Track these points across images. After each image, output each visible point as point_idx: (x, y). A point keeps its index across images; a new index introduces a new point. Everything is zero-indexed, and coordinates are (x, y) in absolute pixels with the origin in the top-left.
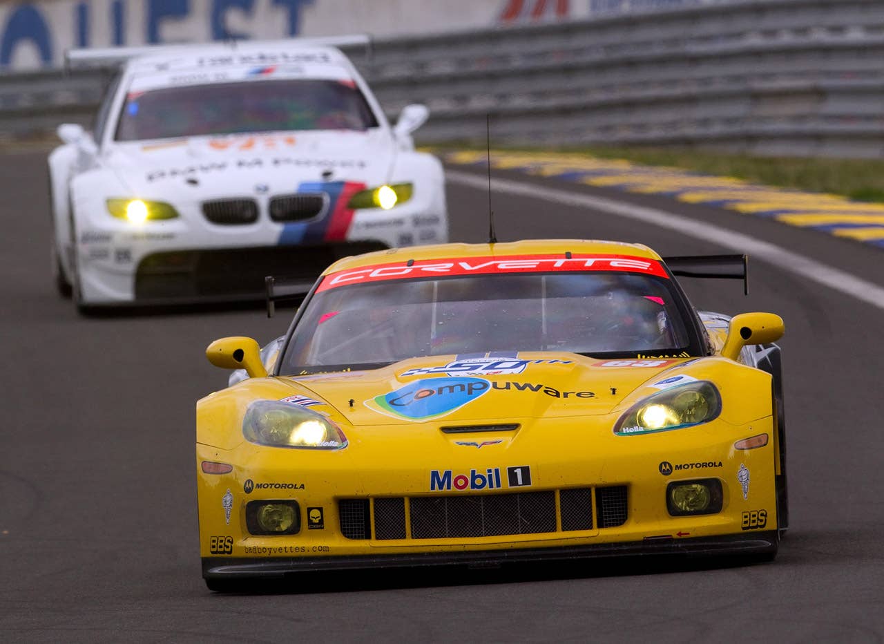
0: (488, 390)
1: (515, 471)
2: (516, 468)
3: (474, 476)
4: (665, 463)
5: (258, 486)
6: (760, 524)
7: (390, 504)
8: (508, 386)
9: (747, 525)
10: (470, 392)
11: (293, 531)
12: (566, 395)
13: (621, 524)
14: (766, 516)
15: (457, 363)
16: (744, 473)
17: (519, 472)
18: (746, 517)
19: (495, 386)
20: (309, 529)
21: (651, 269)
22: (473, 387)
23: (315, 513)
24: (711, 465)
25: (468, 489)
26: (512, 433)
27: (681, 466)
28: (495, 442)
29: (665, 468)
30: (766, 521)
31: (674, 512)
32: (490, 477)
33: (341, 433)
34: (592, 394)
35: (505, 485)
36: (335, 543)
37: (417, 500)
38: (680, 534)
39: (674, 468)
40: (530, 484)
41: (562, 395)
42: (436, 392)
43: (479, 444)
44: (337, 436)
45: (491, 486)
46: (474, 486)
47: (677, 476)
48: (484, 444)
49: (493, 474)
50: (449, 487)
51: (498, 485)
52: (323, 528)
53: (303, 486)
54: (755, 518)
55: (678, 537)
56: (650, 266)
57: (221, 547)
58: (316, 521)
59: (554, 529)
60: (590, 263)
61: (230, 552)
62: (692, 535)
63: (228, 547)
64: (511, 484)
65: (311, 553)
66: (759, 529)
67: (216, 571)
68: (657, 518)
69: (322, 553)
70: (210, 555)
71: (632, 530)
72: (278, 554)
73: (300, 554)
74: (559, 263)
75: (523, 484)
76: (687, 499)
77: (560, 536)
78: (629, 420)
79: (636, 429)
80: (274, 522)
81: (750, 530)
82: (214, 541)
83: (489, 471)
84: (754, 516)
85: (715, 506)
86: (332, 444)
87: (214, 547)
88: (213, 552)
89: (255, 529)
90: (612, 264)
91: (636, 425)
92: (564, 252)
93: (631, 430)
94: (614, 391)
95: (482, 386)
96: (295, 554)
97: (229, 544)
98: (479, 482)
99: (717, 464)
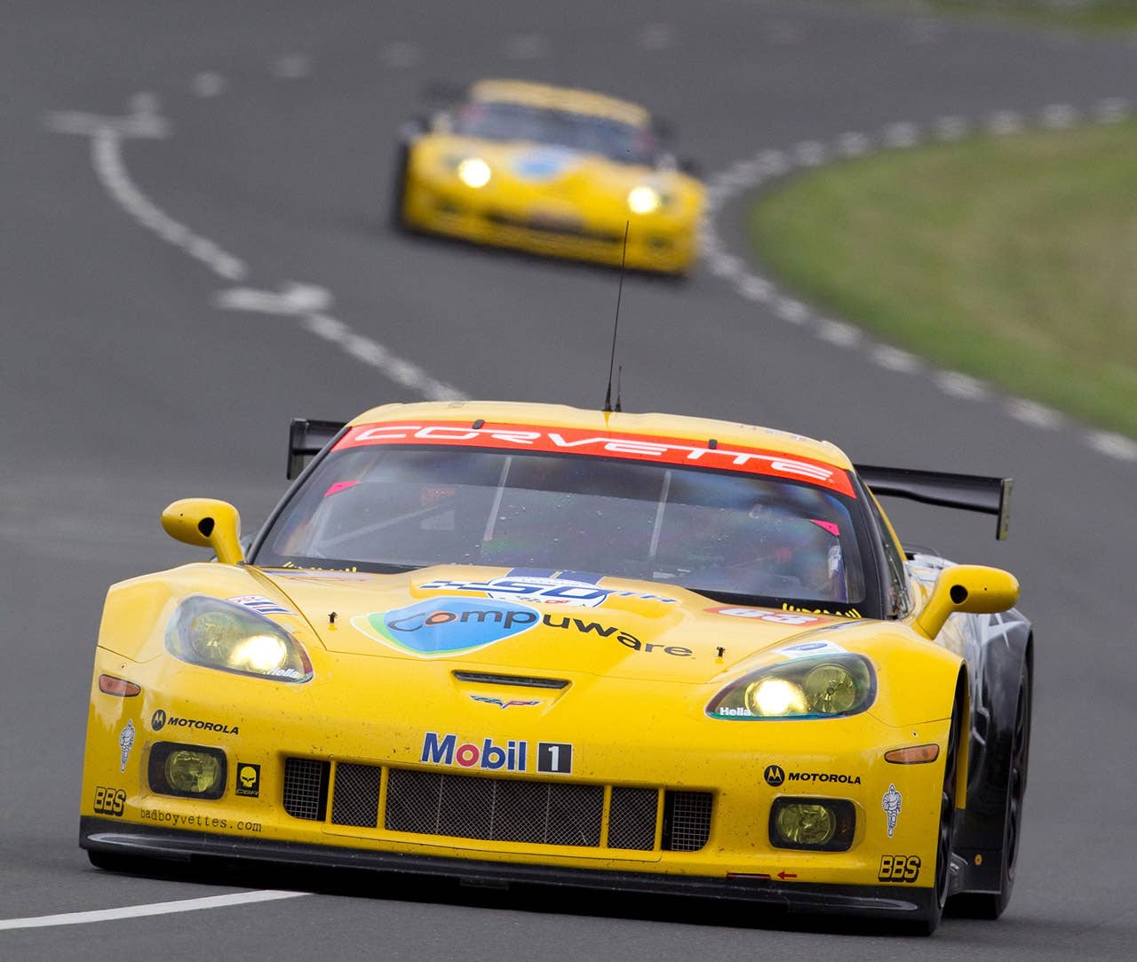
0: (535, 625)
1: (550, 749)
2: (551, 745)
3: (488, 748)
4: (774, 768)
5: (172, 720)
6: (908, 876)
7: (360, 774)
8: (566, 623)
9: (887, 875)
10: (507, 626)
11: (214, 794)
12: (649, 648)
13: (697, 849)
14: (918, 865)
15: (508, 579)
16: (893, 798)
17: (555, 751)
18: (887, 863)
19: (547, 619)
20: (237, 794)
21: (831, 481)
22: (514, 617)
23: (248, 773)
24: (843, 779)
25: (477, 767)
26: (557, 692)
27: (798, 775)
28: (529, 703)
29: (774, 777)
30: (918, 871)
32: (512, 753)
33: (305, 658)
34: (688, 652)
35: (532, 769)
36: (272, 820)
37: (397, 772)
38: (782, 875)
39: (787, 776)
40: (569, 772)
41: (643, 647)
42: (458, 617)
43: (505, 702)
44: (301, 662)
45: (511, 766)
46: (486, 763)
47: (790, 789)
48: (511, 703)
49: (517, 749)
50: (449, 761)
51: (522, 767)
52: (257, 796)
53: (236, 730)
54: (902, 867)
55: (779, 879)
56: (831, 477)
57: (109, 803)
58: (249, 784)
59: (595, 843)
60: (741, 459)
61: (120, 814)
62: (801, 878)
63: (118, 805)
64: (541, 769)
65: (235, 832)
66: (905, 883)
67: (97, 838)
68: (752, 846)
69: (250, 833)
70: (92, 813)
71: (711, 860)
72: (187, 826)
73: (218, 830)
74: (696, 454)
75: (560, 771)
76: (801, 825)
77: (603, 855)
78: (731, 697)
79: (740, 712)
80: (189, 777)
81: (891, 883)
82: (100, 794)
83: (512, 744)
84: (900, 863)
85: (841, 841)
86: (290, 673)
87: (99, 802)
88: (97, 811)
89: (159, 784)
90: (774, 466)
91: (742, 705)
92: (707, 440)
93: (732, 712)
94: (721, 651)
95: (528, 618)
96: (211, 829)
97: (120, 801)
98: (494, 758)
99: (853, 779)
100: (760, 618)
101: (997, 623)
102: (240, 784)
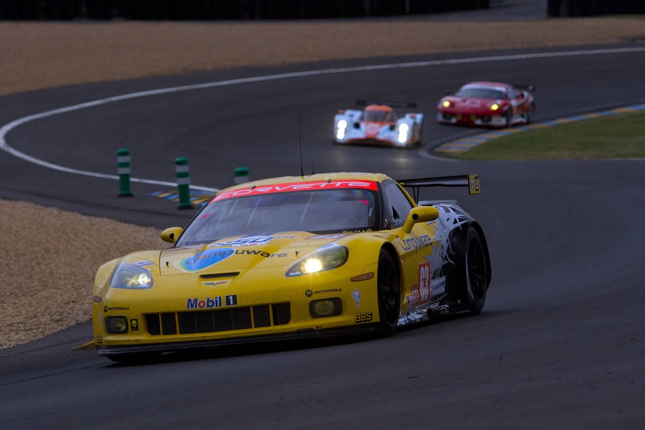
1: (229, 297)
3: (208, 301)
4: (308, 290)
5: (109, 309)
6: (367, 319)
7: (168, 317)
8: (243, 252)
9: (359, 321)
10: (222, 257)
11: (125, 332)
12: (272, 256)
13: (287, 323)
14: (372, 315)
16: (356, 293)
17: (231, 298)
18: (358, 316)
19: (237, 252)
20: (132, 330)
22: (225, 253)
23: (134, 322)
24: (334, 290)
25: (205, 308)
26: (234, 277)
27: (317, 291)
28: (224, 283)
29: (309, 293)
30: (372, 317)
31: (314, 315)
32: (216, 300)
34: (286, 255)
35: (224, 305)
36: (144, 337)
37: (181, 314)
38: (317, 327)
39: (313, 293)
40: (237, 304)
41: (270, 256)
42: (207, 256)
43: (215, 283)
45: (217, 306)
46: (208, 306)
47: (315, 297)
48: (217, 284)
49: (218, 299)
50: (196, 307)
51: (220, 305)
52: (138, 330)
53: (128, 308)
54: (365, 316)
55: (316, 329)
56: (370, 185)
58: (135, 326)
59: (250, 327)
60: (338, 184)
61: (102, 343)
62: (324, 327)
64: (227, 305)
65: (133, 343)
66: (367, 322)
68: (305, 319)
69: (137, 343)
70: (97, 344)
71: (293, 326)
72: (119, 344)
73: (128, 343)
74: (323, 185)
75: (233, 304)
76: (323, 308)
77: (254, 331)
78: (294, 268)
79: (297, 273)
80: (118, 327)
81: (360, 323)
82: (97, 337)
83: (216, 298)
84: (363, 315)
85: (337, 311)
87: (98, 339)
88: (98, 343)
89: (111, 331)
90: (349, 185)
91: (298, 271)
92: (328, 180)
93: (294, 274)
94: (297, 253)
95: (231, 253)
96: (125, 343)
97: (102, 338)
98: (211, 304)
99: (338, 290)
100: (323, 238)
101: (457, 222)
102: (132, 327)
